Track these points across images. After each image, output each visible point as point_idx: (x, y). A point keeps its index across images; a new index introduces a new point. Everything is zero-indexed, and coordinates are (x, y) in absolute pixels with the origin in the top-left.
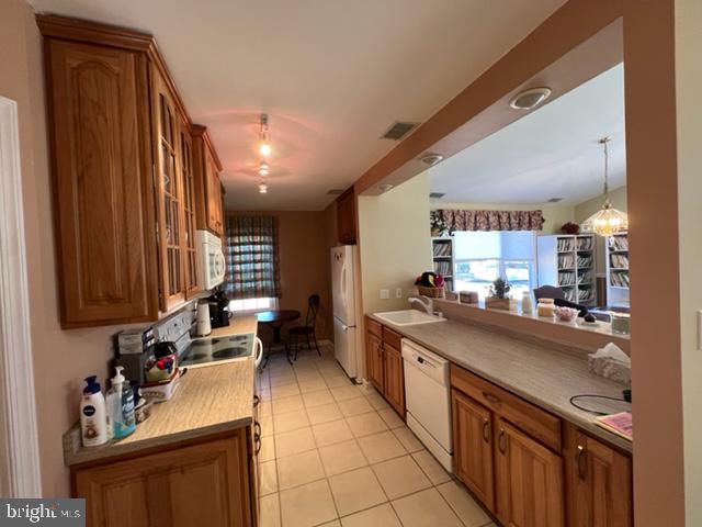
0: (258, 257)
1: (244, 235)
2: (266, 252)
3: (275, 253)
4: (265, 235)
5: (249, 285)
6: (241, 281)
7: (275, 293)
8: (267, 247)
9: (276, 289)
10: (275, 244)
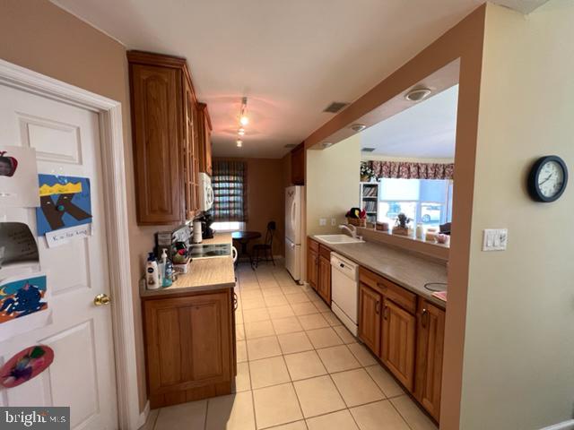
0: (232, 192)
1: (222, 175)
2: (237, 189)
3: (244, 189)
4: (237, 175)
5: (225, 212)
6: (219, 209)
7: (243, 219)
8: (239, 185)
9: (244, 216)
10: (244, 182)
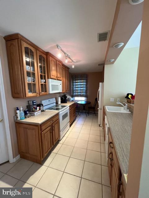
0: (82, 86)
1: (79, 80)
3: (86, 85)
4: (84, 80)
5: (79, 93)
6: (77, 92)
7: (86, 96)
8: (85, 83)
10: (86, 82)
